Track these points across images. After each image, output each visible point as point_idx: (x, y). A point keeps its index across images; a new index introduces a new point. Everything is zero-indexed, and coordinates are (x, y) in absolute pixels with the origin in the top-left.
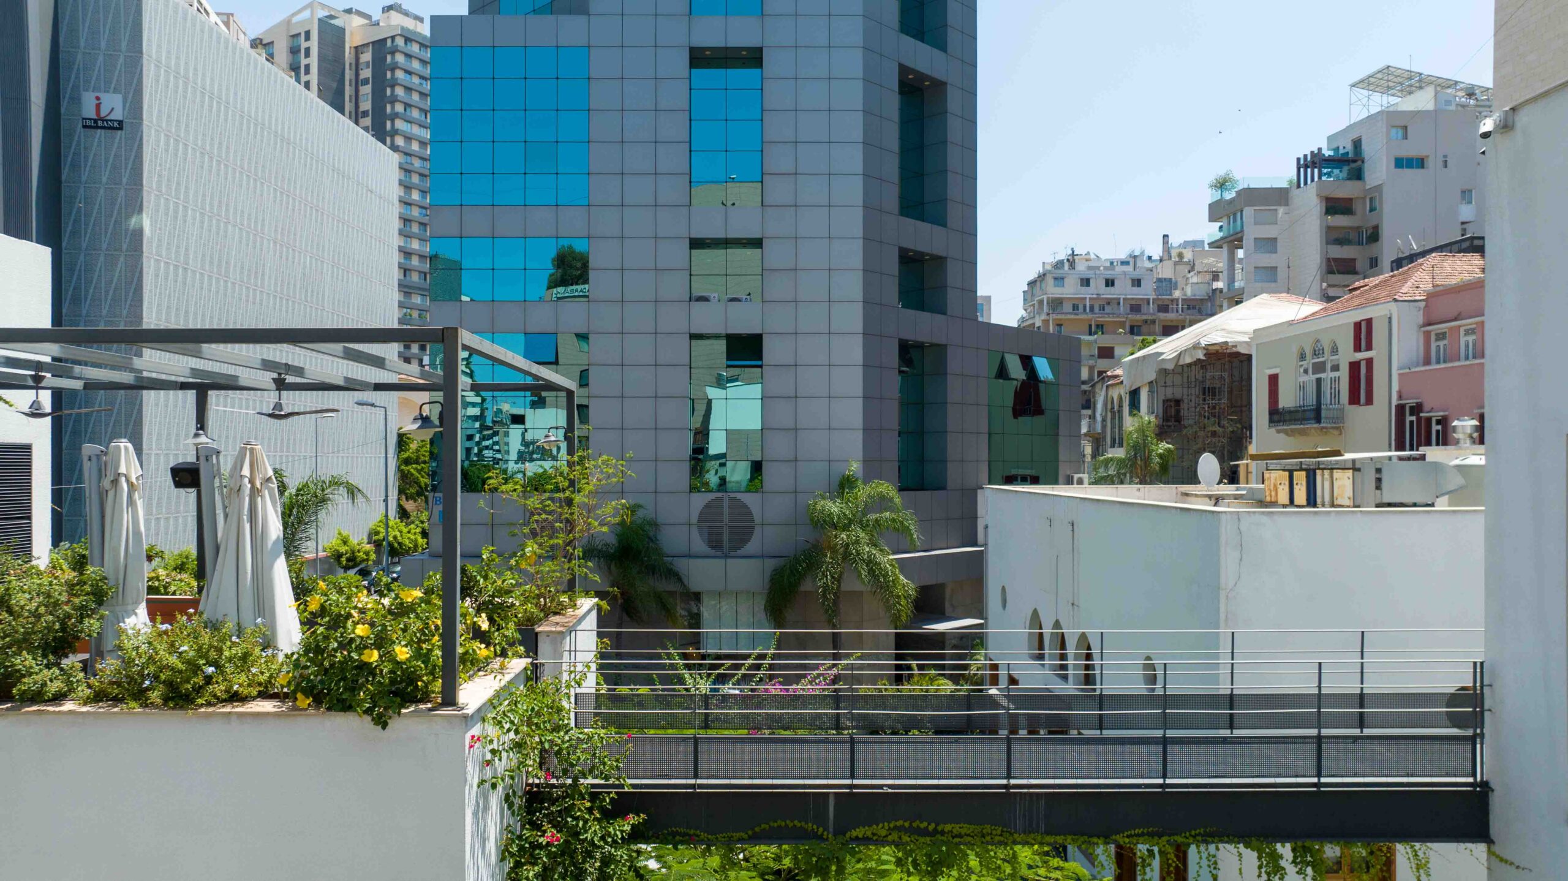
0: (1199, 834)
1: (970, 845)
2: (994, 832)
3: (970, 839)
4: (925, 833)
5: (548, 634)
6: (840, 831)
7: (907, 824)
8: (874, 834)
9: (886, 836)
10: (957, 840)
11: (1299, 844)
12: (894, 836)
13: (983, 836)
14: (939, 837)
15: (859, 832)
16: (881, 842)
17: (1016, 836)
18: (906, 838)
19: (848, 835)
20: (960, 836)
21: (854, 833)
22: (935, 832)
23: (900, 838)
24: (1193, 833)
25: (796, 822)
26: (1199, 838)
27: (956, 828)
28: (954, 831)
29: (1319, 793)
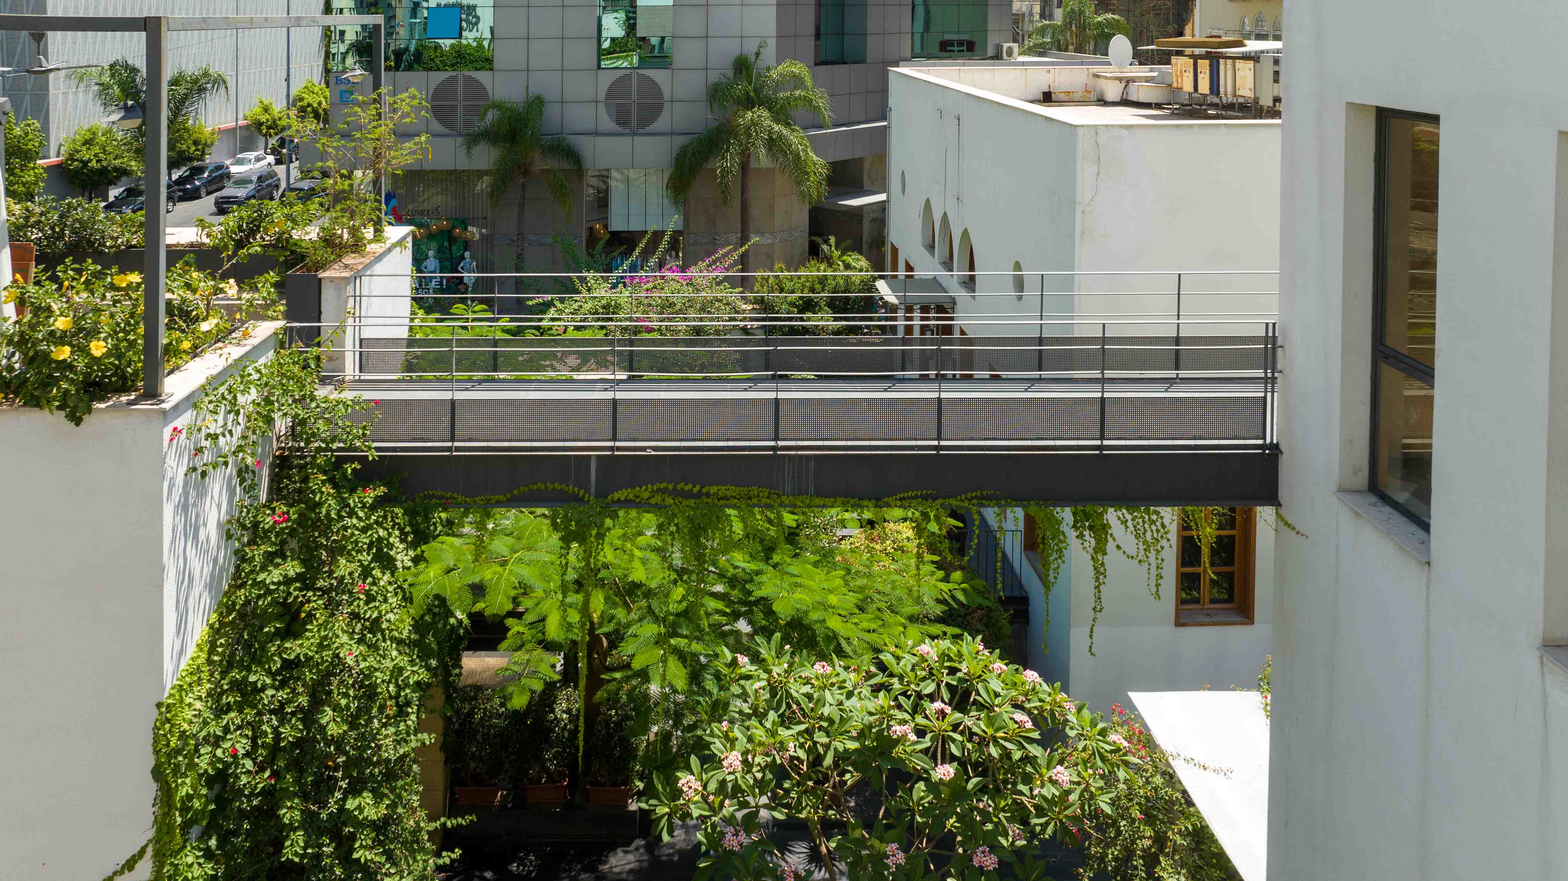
0: (976, 497)
1: (734, 507)
2: (761, 494)
3: (736, 501)
4: (689, 495)
5: (332, 280)
6: (602, 494)
7: (670, 487)
8: (637, 497)
9: (649, 498)
10: (722, 502)
11: (1080, 508)
12: (657, 499)
13: (750, 498)
14: (705, 499)
15: (621, 495)
16: (642, 505)
17: (784, 498)
18: (669, 501)
19: (609, 498)
20: (726, 498)
21: (616, 496)
22: (700, 495)
23: (663, 500)
24: (969, 496)
25: (556, 485)
26: (975, 501)
27: (722, 490)
28: (720, 493)
29: (1101, 455)
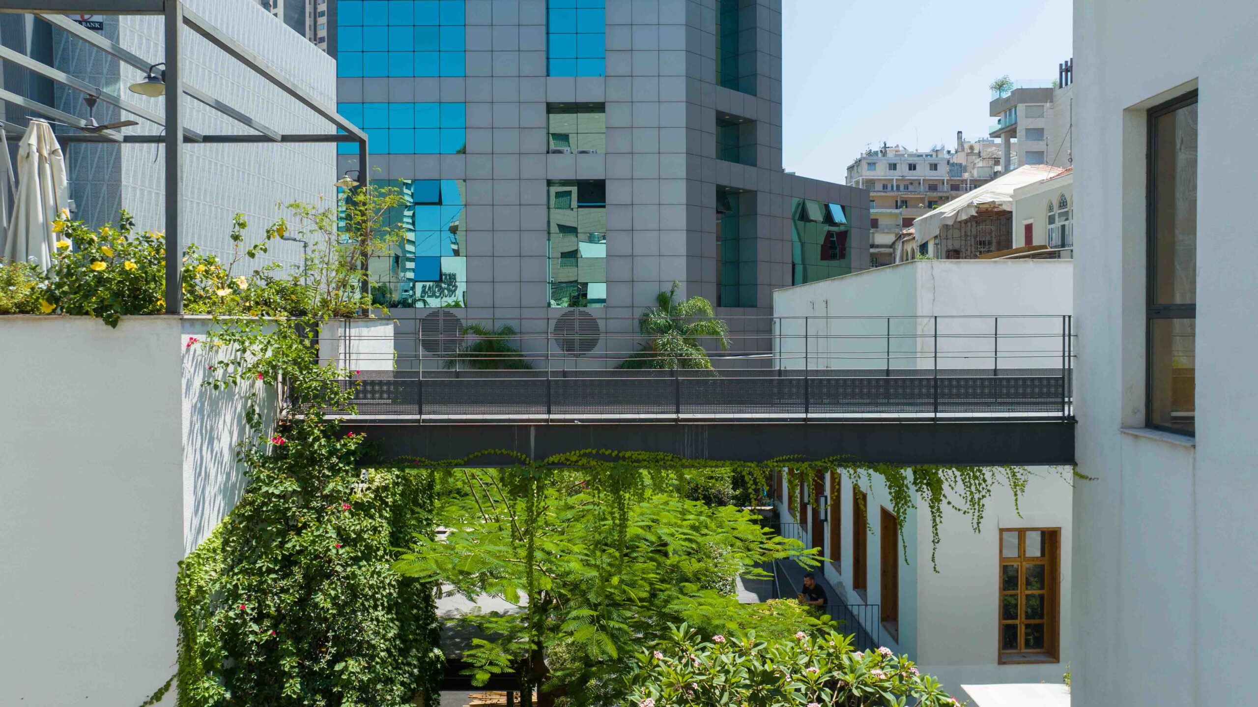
0: (836, 460)
1: (645, 467)
2: (666, 458)
3: (646, 463)
4: (609, 458)
6: (540, 457)
7: (594, 452)
8: (567, 460)
9: (577, 461)
10: (636, 464)
11: (919, 467)
12: (584, 461)
13: (657, 461)
14: (621, 462)
15: (555, 458)
16: (573, 466)
17: (684, 461)
18: (593, 463)
19: (546, 461)
20: (638, 461)
21: (551, 459)
22: (617, 458)
23: (589, 462)
24: (831, 459)
25: (503, 451)
26: (836, 463)
27: (635, 455)
28: (633, 457)
29: (936, 425)
